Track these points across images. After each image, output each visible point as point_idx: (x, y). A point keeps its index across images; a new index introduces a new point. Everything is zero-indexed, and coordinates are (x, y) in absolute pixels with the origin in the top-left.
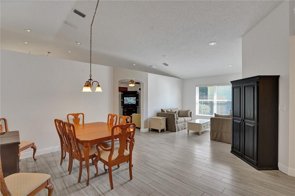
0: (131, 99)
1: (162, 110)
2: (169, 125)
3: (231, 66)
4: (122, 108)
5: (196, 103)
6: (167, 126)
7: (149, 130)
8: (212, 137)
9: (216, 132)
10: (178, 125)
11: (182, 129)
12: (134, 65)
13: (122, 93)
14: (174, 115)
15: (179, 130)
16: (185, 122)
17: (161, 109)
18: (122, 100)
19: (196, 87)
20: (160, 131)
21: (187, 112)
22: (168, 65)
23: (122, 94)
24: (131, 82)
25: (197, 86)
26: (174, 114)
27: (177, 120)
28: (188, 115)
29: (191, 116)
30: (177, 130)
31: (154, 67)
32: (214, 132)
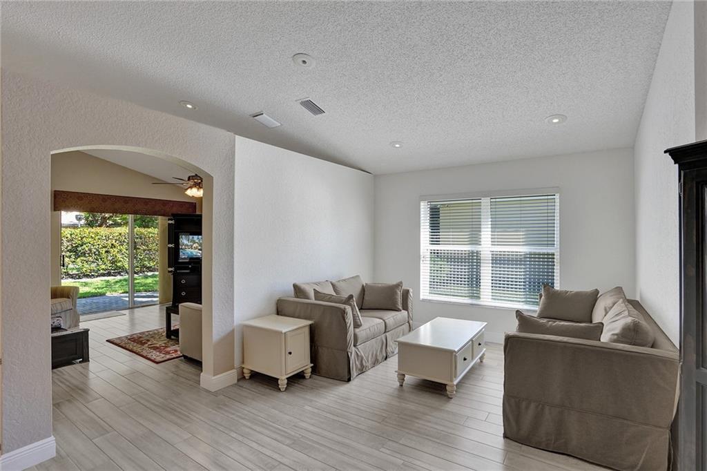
0: (195, 242)
1: (298, 290)
2: (324, 354)
3: (556, 121)
4: (169, 272)
5: (422, 259)
6: (314, 357)
7: (242, 378)
8: (513, 424)
9: (533, 406)
10: (359, 352)
11: (376, 362)
12: (189, 106)
13: (172, 222)
14: (343, 312)
15: (362, 370)
16: (385, 332)
17: (295, 286)
18: (170, 246)
19: (422, 204)
20: (283, 383)
21: (392, 290)
22: (321, 111)
23: (169, 224)
24: (191, 183)
25: (423, 198)
26: (342, 306)
27: (357, 330)
28: (395, 303)
29: (405, 307)
30: (354, 373)
31: (265, 118)
32: (524, 404)
